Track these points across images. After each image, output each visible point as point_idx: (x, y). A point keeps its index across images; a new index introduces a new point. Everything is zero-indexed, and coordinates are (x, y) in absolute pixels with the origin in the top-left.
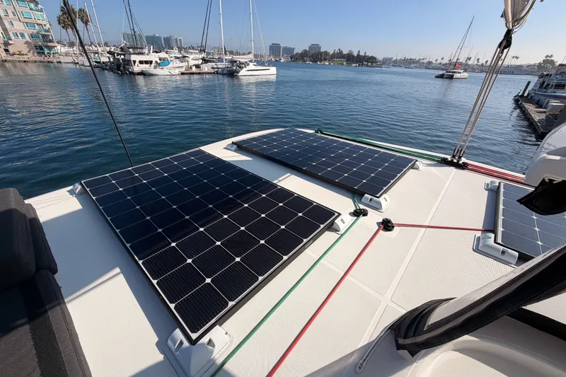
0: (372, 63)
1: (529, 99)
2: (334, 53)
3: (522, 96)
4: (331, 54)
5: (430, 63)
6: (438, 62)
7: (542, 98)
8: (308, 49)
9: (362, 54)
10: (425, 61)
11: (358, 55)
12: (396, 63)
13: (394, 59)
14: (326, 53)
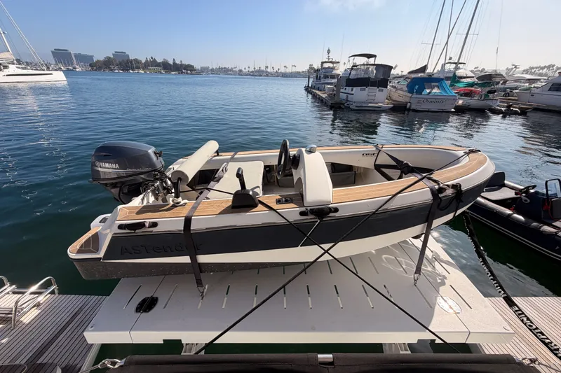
0: (191, 71)
1: (313, 87)
2: (147, 61)
3: (308, 86)
4: (143, 61)
5: (241, 71)
6: (247, 70)
7: (320, 85)
8: (112, 57)
9: (178, 62)
10: (237, 69)
11: (174, 63)
12: (213, 71)
13: (210, 68)
14: (137, 61)
